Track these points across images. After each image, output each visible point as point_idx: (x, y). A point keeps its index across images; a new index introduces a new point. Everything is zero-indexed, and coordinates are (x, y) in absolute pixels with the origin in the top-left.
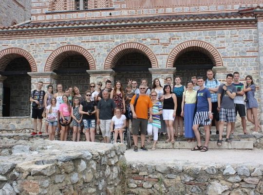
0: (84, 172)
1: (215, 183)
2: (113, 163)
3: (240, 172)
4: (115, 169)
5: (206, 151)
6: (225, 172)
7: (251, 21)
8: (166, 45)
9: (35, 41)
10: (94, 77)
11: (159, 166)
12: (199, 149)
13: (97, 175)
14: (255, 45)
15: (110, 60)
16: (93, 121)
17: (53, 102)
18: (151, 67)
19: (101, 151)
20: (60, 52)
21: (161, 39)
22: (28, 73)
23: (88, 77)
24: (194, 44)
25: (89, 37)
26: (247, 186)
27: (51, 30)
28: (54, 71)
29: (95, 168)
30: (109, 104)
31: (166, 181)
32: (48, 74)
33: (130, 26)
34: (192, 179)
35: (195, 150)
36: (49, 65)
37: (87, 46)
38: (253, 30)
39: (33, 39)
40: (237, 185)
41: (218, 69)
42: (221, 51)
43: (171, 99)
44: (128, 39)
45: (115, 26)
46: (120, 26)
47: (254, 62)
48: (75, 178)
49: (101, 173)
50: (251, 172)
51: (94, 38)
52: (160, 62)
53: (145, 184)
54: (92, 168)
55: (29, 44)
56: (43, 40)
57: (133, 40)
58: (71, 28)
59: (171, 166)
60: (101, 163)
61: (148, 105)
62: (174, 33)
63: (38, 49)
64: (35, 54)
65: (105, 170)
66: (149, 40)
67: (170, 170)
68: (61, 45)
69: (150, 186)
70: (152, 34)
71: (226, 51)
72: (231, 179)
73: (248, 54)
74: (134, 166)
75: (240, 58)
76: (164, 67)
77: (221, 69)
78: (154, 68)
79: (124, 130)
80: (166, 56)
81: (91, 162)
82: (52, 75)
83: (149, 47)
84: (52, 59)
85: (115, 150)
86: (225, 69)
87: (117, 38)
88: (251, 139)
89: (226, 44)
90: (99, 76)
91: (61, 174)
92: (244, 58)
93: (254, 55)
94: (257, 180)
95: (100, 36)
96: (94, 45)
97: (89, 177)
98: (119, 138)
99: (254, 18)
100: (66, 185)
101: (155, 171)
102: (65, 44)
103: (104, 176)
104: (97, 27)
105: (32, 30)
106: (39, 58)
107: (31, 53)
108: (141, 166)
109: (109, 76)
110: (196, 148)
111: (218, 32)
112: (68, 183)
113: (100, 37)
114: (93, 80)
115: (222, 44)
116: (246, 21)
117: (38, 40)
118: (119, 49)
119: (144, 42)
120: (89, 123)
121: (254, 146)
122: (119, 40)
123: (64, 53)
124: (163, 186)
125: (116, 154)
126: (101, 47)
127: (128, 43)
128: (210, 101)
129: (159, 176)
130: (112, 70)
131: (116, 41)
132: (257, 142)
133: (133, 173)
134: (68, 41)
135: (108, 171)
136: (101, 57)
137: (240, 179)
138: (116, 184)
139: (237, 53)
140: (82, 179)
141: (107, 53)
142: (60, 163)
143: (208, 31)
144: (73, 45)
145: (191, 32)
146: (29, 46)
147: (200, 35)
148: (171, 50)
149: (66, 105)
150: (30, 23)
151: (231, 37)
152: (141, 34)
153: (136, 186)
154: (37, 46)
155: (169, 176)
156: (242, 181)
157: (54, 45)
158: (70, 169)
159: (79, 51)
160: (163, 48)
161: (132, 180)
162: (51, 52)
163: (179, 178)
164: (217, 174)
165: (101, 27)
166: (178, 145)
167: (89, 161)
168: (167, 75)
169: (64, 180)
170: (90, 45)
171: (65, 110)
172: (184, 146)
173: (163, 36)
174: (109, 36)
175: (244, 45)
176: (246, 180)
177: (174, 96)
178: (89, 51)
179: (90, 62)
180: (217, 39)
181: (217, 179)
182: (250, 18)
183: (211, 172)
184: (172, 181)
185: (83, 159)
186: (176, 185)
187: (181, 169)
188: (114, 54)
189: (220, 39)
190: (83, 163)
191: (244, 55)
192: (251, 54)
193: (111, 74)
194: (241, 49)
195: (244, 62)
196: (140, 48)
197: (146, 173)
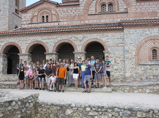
0: (14, 106)
1: (68, 110)
2: (30, 101)
3: (77, 106)
4: (32, 104)
5: (89, 93)
6: (72, 106)
7: (121, 29)
8: (81, 40)
9: (21, 39)
10: (48, 56)
11: (49, 103)
13: (21, 107)
14: (123, 41)
15: (55, 48)
16: (43, 78)
17: (27, 69)
18: (74, 51)
19: (24, 98)
20: (32, 44)
21: (79, 38)
22: (18, 54)
23: (45, 56)
24: (94, 40)
25: (46, 37)
26: (79, 111)
27: (28, 34)
28: (30, 53)
29: (20, 104)
31: (51, 109)
32: (27, 55)
33: (64, 32)
34: (60, 108)
36: (28, 50)
37: (44, 41)
38: (122, 33)
39: (20, 38)
40: (76, 111)
41: (105, 52)
42: (107, 44)
43: (77, 69)
44: (63, 38)
45: (58, 32)
46: (60, 32)
47: (122, 49)
48: (10, 108)
49: (24, 106)
50: (81, 106)
51: (48, 38)
52: (78, 49)
53: (43, 110)
55: (18, 40)
56: (25, 38)
57: (66, 38)
58: (37, 33)
59: (53, 103)
60: (23, 102)
61: (65, 72)
62: (85, 35)
63: (22, 43)
64: (21, 45)
66: (73, 38)
67: (52, 105)
68: (33, 41)
69: (45, 110)
70: (75, 35)
71: (109, 43)
72: (73, 109)
73: (120, 45)
74: (40, 102)
75: (116, 47)
76: (80, 51)
77: (107, 52)
78: (75, 52)
79: (55, 83)
80: (81, 46)
81: (18, 102)
82: (29, 55)
83: (73, 41)
84: (29, 48)
85: (32, 96)
86: (109, 52)
87: (59, 37)
89: (109, 40)
90: (50, 55)
91: (3, 107)
92: (118, 47)
93: (122, 45)
94: (82, 109)
95: (51, 36)
96: (48, 41)
97: (17, 108)
99: (122, 28)
100: (5, 111)
101: (47, 105)
102: (35, 40)
103: (25, 107)
104: (49, 32)
105: (20, 34)
106: (23, 47)
107: (19, 44)
108: (42, 103)
109: (54, 56)
110: (84, 91)
111: (105, 34)
112: (6, 110)
113: (51, 37)
114: (48, 58)
115: (107, 40)
116: (118, 29)
117: (22, 38)
118: (59, 43)
119: (71, 39)
120: (41, 79)
122: (59, 39)
123: (35, 44)
124: (50, 110)
125: (33, 98)
126: (51, 42)
127: (64, 40)
128: (91, 70)
129: (48, 106)
130: (56, 53)
131: (58, 39)
133: (40, 105)
134: (36, 39)
135: (27, 105)
136: (51, 46)
137: (77, 109)
138: (32, 110)
139: (114, 44)
140: (13, 108)
141: (54, 45)
142: (2, 103)
143: (101, 34)
144: (39, 41)
145: (93, 34)
146: (18, 41)
147: (97, 35)
148: (83, 43)
149: (32, 70)
150: (21, 28)
151: (112, 36)
152: (69, 36)
153: (40, 110)
154: (22, 41)
155: (52, 107)
156: (78, 109)
157: (30, 41)
158: (7, 105)
159: (41, 44)
160: (80, 42)
161: (39, 108)
162: (28, 44)
163: (55, 108)
164: (69, 106)
165: (51, 32)
166: (79, 90)
167: (17, 102)
168: (82, 55)
169: (4, 109)
170: (46, 41)
171: (31, 73)
173: (80, 36)
174: (55, 36)
175: (118, 40)
176: (79, 109)
177: (78, 67)
178: (46, 44)
179: (46, 49)
180: (105, 38)
181: (69, 108)
182: (120, 28)
183: (67, 106)
184: (53, 109)
185: (14, 101)
186: (54, 110)
187: (56, 104)
188: (57, 45)
189: (107, 38)
190: (14, 103)
191: (118, 45)
192: (121, 45)
193: (56, 54)
194: (116, 42)
195: (118, 49)
196: (69, 42)
197: (44, 105)
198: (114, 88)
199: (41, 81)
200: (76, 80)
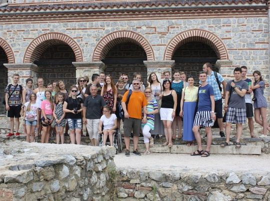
0: (66, 180)
1: (217, 192)
2: (100, 168)
3: (246, 180)
4: (103, 177)
5: (207, 156)
6: (228, 180)
7: (261, 8)
8: (164, 34)
9: (13, 27)
10: (82, 71)
11: (153, 173)
12: (200, 153)
13: (82, 183)
14: (265, 36)
15: (100, 50)
16: (79, 121)
17: (33, 98)
18: (146, 60)
19: (86, 155)
20: (41, 40)
21: (158, 28)
22: (4, 64)
23: (73, 70)
24: (195, 34)
25: (76, 24)
26: (253, 196)
27: (32, 15)
28: (35, 63)
29: (79, 175)
30: (97, 101)
31: (161, 190)
32: (27, 66)
33: (123, 11)
34: (190, 188)
35: (194, 154)
36: (29, 55)
37: (73, 34)
38: (264, 19)
39: (10, 25)
40: (242, 195)
41: (223, 62)
42: (226, 42)
43: (171, 96)
44: (120, 27)
45: (106, 12)
46: (111, 12)
47: (264, 55)
48: (56, 185)
49: (86, 181)
50: (258, 180)
51: (82, 25)
52: (157, 54)
53: (136, 194)
54: (76, 175)
55: (6, 31)
56: (22, 26)
57: (125, 28)
58: (55, 13)
59: (167, 173)
60: (86, 169)
61: (142, 103)
62: (173, 21)
63: (16, 37)
64: (12, 43)
65: (91, 177)
66: (144, 28)
67: (166, 178)
68: (43, 32)
69: (143, 195)
70: (148, 22)
71: (232, 42)
72: (235, 189)
73: (257, 46)
74: (125, 173)
75: (248, 51)
76: (162, 60)
77: (226, 63)
78: (150, 61)
79: (114, 131)
80: (164, 48)
81: (74, 168)
82: (32, 67)
83: (144, 36)
84: (32, 49)
85: (103, 154)
86: (231, 62)
87: (108, 26)
88: (259, 143)
89: (232, 35)
90: (87, 68)
91: (39, 181)
92: (252, 51)
93: (264, 47)
94: (264, 190)
95: (88, 23)
96: (81, 33)
97: (72, 185)
98: (108, 140)
99: (265, 5)
100: (46, 194)
101: (148, 178)
102: (48, 32)
103: (89, 184)
104: (84, 13)
106: (18, 47)
107: (8, 41)
108: (132, 173)
109: (98, 69)
110: (197, 153)
111: (223, 20)
112: (48, 192)
113: (88, 25)
114: (80, 74)
115: (227, 34)
116: (255, 8)
117: (16, 26)
118: (110, 38)
119: (139, 30)
120: (75, 122)
121: (262, 151)
122: (110, 28)
123: (47, 41)
124: (157, 195)
125: (104, 158)
126: (89, 35)
127: (121, 31)
128: (213, 99)
129: (153, 184)
130: (101, 62)
131: (106, 28)
132: (265, 147)
133: (123, 181)
134: (51, 27)
135: (94, 178)
136: (89, 47)
137: (245, 189)
138: (104, 194)
139: (244, 45)
140: (64, 187)
141: (96, 43)
142: (38, 169)
143: (212, 19)
144: (57, 33)
145: (192, 20)
146: (5, 34)
147: (202, 23)
148: (169, 40)
149: (49, 102)
150: (7, 6)
151: (238, 26)
152: (135, 22)
153: (126, 195)
154: (15, 33)
155: (164, 184)
156: (248, 190)
157: (35, 32)
158: (50, 175)
159: (64, 39)
160: (160, 37)
161: (122, 189)
162: (32, 40)
163: (175, 187)
164: (219, 183)
165: (90, 12)
166: (176, 149)
167: (72, 166)
168: (165, 68)
169: (43, 189)
170: (76, 33)
171: (48, 107)
172: (182, 150)
173: (161, 23)
174: (98, 23)
175: (253, 35)
176: (251, 189)
177: (174, 93)
178: (75, 40)
179: (77, 53)
180: (222, 28)
181: (219, 188)
182: (260, 4)
183: (213, 181)
184: (168, 190)
185: (65, 164)
186: (172, 195)
187: (178, 176)
188: (104, 44)
189: (226, 28)
190: (65, 169)
191: (252, 48)
192: (261, 46)
193: (100, 66)
194: (249, 40)
195: (252, 55)
196: (135, 37)
197: (138, 181)
198: (267, 145)
199: (75, 126)
200: (169, 124)
